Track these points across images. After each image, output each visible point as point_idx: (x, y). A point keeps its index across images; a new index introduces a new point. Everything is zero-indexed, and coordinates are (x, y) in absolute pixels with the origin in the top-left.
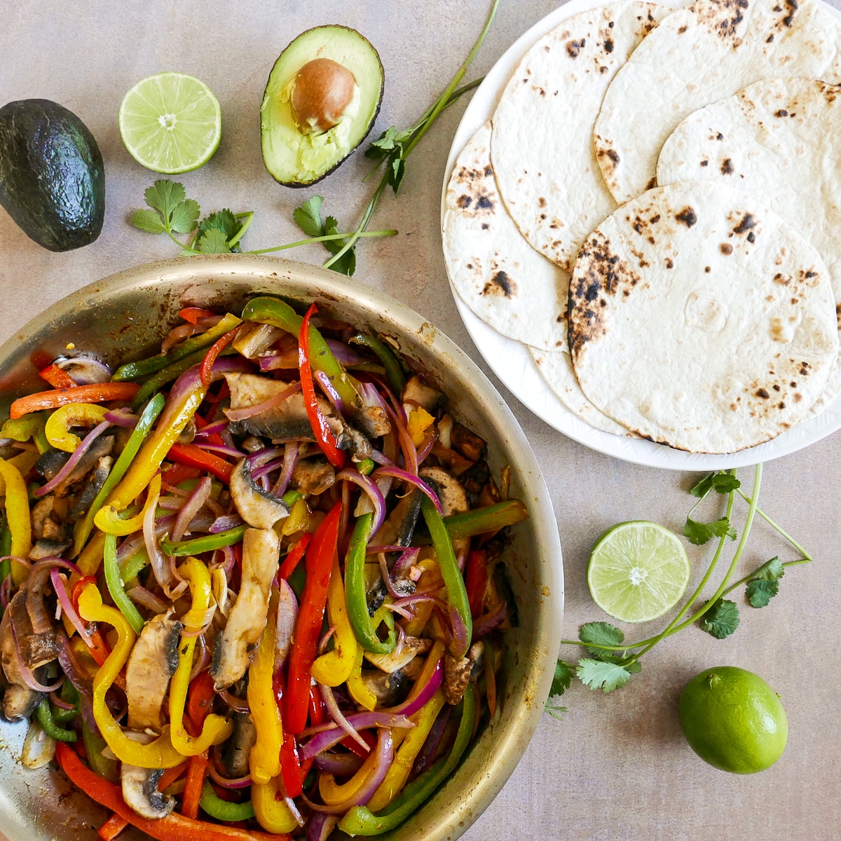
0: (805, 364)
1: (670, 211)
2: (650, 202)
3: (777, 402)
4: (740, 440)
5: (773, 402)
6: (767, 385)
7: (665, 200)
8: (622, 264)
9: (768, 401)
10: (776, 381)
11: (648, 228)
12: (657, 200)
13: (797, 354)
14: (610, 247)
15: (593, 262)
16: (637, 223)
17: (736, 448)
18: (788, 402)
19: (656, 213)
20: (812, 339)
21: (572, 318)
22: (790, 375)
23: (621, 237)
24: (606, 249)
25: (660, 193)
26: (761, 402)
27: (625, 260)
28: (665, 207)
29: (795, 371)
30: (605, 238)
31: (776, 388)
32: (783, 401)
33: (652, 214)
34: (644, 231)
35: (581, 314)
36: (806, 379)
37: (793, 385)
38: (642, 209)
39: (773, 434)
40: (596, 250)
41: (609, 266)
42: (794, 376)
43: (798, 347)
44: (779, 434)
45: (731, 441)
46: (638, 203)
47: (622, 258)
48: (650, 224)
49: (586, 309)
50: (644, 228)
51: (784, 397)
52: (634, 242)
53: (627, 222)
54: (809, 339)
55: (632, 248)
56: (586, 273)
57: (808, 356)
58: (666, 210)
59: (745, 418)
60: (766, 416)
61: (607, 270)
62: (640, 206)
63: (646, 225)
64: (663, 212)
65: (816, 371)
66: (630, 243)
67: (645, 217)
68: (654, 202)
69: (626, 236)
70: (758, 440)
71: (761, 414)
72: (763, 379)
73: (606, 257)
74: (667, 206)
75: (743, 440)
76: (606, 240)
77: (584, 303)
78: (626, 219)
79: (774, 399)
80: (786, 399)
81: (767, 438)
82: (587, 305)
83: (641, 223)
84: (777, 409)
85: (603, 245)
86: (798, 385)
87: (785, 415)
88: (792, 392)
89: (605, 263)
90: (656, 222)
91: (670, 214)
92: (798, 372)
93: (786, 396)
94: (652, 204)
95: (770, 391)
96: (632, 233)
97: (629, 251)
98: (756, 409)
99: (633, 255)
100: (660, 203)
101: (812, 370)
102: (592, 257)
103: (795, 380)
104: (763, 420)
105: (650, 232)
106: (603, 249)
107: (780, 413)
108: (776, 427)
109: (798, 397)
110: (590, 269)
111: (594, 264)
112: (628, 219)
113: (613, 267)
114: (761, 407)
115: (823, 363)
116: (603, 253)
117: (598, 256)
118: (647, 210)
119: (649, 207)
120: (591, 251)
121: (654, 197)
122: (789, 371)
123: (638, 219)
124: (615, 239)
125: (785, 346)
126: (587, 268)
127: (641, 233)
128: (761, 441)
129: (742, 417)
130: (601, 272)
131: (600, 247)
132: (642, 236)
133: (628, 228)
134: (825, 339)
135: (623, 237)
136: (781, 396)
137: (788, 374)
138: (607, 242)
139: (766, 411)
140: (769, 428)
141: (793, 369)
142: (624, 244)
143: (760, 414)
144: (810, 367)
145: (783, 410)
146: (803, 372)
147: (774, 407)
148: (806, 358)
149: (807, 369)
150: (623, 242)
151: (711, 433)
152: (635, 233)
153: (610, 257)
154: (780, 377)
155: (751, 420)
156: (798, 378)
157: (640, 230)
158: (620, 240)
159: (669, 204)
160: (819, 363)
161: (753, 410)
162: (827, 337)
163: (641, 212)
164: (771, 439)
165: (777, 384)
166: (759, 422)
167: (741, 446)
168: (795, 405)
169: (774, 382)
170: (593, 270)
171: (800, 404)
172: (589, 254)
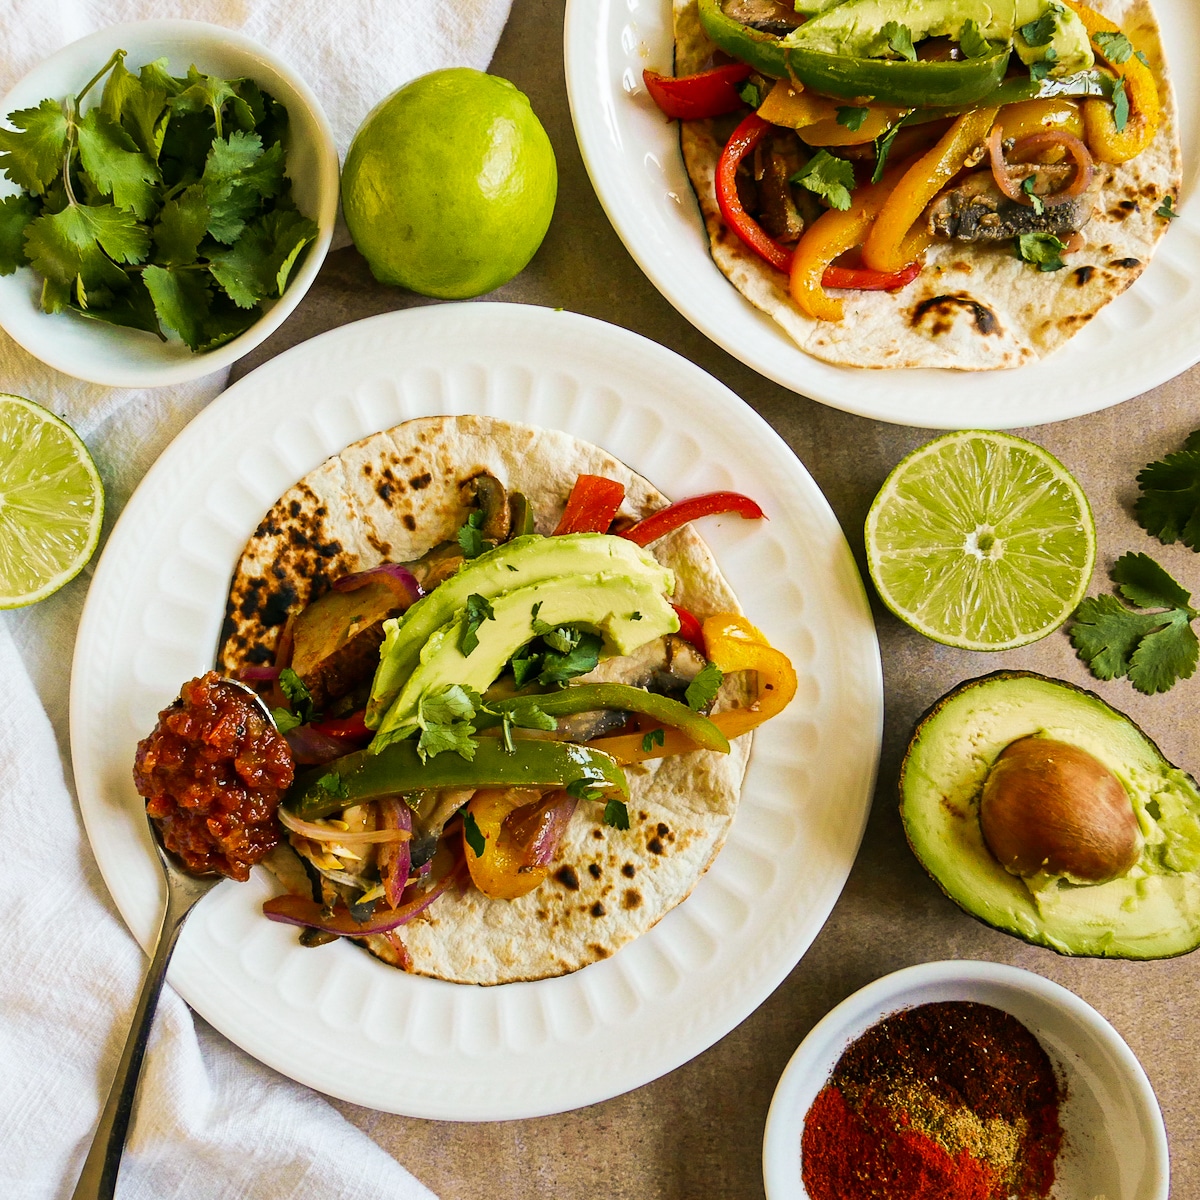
0: (662, 830)
1: (449, 471)
2: (414, 446)
3: (589, 901)
4: (508, 962)
5: (582, 899)
6: (579, 861)
7: (443, 447)
8: (347, 560)
9: (575, 895)
10: (599, 856)
11: (405, 497)
12: (427, 443)
13: (658, 802)
14: (326, 522)
15: (286, 548)
16: (385, 481)
17: (499, 978)
18: (613, 903)
19: (422, 470)
20: (690, 778)
21: (225, 658)
22: (629, 848)
23: (350, 505)
24: (317, 526)
25: (435, 430)
26: (562, 893)
27: (352, 551)
28: (440, 460)
29: (640, 842)
30: (317, 501)
31: (595, 871)
32: (601, 900)
33: (414, 470)
34: (397, 501)
35: (243, 652)
36: (656, 862)
37: (628, 871)
38: (398, 455)
39: (572, 963)
40: (296, 523)
41: (317, 561)
42: (636, 851)
43: (664, 789)
44: (583, 966)
45: (491, 959)
46: (391, 442)
47: (349, 548)
48: (409, 489)
49: (256, 644)
50: (398, 494)
51: (604, 893)
52: (376, 518)
53: (364, 478)
54: (685, 778)
55: (369, 529)
56: (268, 570)
57: (676, 811)
58: (443, 470)
59: (527, 918)
60: (567, 926)
61: (313, 567)
62: (394, 447)
63: (402, 490)
64: (436, 470)
65: (680, 848)
66: (366, 520)
67: (402, 474)
68: (421, 447)
69: (360, 504)
70: (543, 968)
71: (558, 919)
72: (577, 847)
73: (314, 542)
74: (445, 459)
75: (515, 964)
76: (320, 505)
77: (254, 630)
78: (363, 472)
79: (586, 893)
80: (607, 898)
81: (558, 970)
82: (260, 634)
83: (394, 485)
84: (587, 916)
85: (310, 515)
86: (638, 875)
87: (601, 931)
88: (621, 884)
89: (311, 555)
90: (422, 487)
91: (451, 477)
92: (644, 842)
93: (610, 894)
94: (417, 450)
95: (583, 876)
96: (372, 501)
97: (364, 536)
98: (550, 905)
99: (369, 544)
100: (433, 450)
101: (674, 845)
102: (284, 539)
103: (636, 861)
104: (559, 932)
105: (408, 504)
106: (311, 525)
107: (593, 923)
108: (582, 949)
109: (632, 899)
110: (277, 562)
111: (287, 553)
112: (368, 470)
113: (326, 564)
114: (561, 903)
115: (698, 834)
116: (309, 533)
117: (297, 539)
118: (408, 461)
119: (412, 454)
120: (283, 526)
121: (423, 437)
122: (628, 839)
123: (388, 474)
124: (337, 506)
125: (641, 780)
126: (269, 561)
127: (390, 504)
128: (548, 972)
129: (521, 916)
130: (301, 568)
131: (304, 519)
132: (393, 510)
133: (366, 489)
134: (712, 785)
135: (355, 504)
136: (600, 891)
137: (626, 846)
138: (321, 512)
139: (567, 913)
140: (568, 948)
141: (638, 835)
142: (356, 521)
143: (555, 916)
144: (671, 839)
145: (599, 920)
146: (655, 847)
147: (583, 909)
148: (671, 815)
149: (664, 842)
150: (353, 515)
151: (457, 937)
152: (379, 502)
153: (322, 543)
154: (609, 848)
155: (538, 925)
156: (641, 859)
157: (390, 498)
158: (348, 510)
159: (449, 455)
160: (690, 832)
161: (545, 907)
162: (717, 782)
163: (395, 461)
164: (567, 972)
165: (597, 862)
166: (551, 935)
167: (508, 974)
168: (626, 912)
169: (593, 856)
170: (283, 564)
171: (635, 914)
172: (279, 532)
